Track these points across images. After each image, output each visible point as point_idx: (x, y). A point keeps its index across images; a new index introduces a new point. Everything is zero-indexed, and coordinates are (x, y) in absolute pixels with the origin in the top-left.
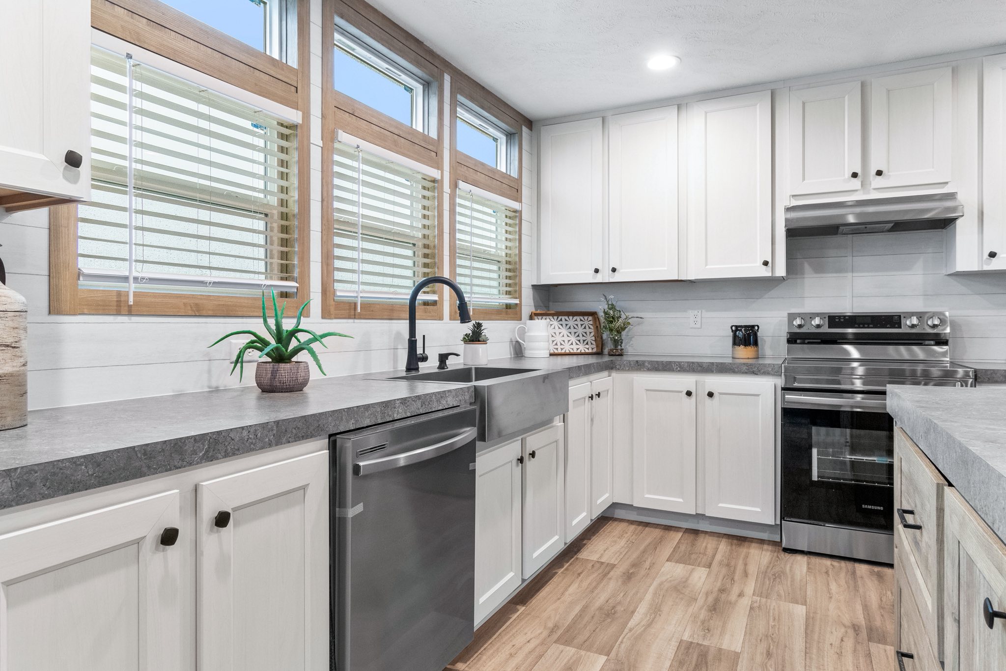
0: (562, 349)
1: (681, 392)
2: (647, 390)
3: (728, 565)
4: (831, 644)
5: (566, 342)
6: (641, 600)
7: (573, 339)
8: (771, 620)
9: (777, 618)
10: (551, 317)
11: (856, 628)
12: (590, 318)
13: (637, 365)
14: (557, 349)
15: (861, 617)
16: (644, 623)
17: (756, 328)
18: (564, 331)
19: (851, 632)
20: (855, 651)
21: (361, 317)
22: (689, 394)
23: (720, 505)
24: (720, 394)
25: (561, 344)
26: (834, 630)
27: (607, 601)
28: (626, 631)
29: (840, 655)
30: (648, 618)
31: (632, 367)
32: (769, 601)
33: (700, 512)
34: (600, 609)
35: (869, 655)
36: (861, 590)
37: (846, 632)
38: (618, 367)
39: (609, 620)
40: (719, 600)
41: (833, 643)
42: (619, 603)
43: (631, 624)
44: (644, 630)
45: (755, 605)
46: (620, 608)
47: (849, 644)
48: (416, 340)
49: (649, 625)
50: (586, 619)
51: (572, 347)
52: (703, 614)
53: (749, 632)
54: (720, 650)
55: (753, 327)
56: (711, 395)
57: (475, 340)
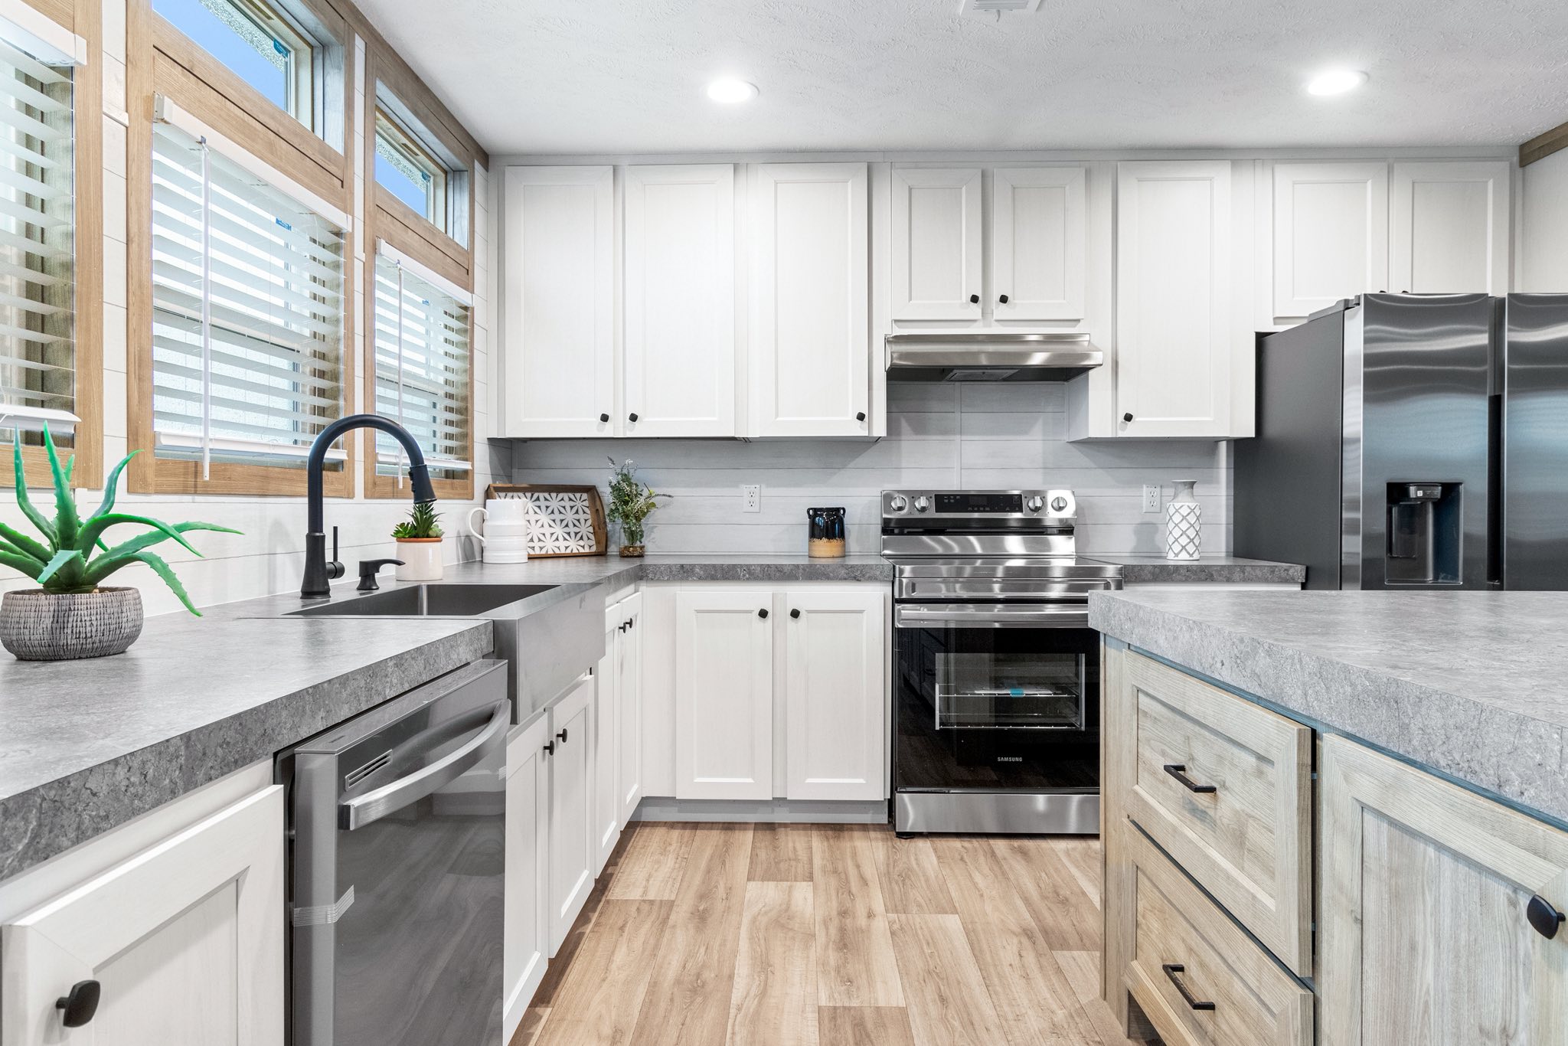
0: (541, 548)
1: (750, 612)
2: (698, 611)
3: (835, 871)
4: (1011, 965)
5: (548, 535)
6: (735, 953)
7: (559, 531)
8: (925, 947)
9: (930, 941)
10: (521, 494)
11: (1028, 933)
12: (585, 496)
13: (681, 572)
14: (533, 548)
15: (1027, 916)
16: (754, 991)
17: (842, 512)
18: (544, 518)
19: (1025, 941)
20: (1041, 968)
21: (207, 490)
22: (763, 614)
23: (809, 780)
24: (809, 612)
25: (540, 540)
26: (1005, 943)
27: (684, 967)
28: (733, 1011)
29: (1026, 977)
30: (757, 983)
31: (674, 576)
32: (910, 916)
33: (778, 795)
34: (678, 982)
35: (1059, 970)
36: (1012, 877)
37: (1020, 943)
38: (650, 576)
39: (699, 999)
40: (845, 930)
41: (1013, 963)
42: (704, 966)
43: (736, 996)
44: (760, 1004)
45: (896, 927)
46: (709, 975)
47: (1030, 958)
48: (324, 536)
49: (763, 993)
50: (663, 1005)
51: (557, 544)
52: (833, 957)
53: (904, 972)
54: (878, 1009)
55: (838, 510)
56: (795, 614)
57: (421, 535)
